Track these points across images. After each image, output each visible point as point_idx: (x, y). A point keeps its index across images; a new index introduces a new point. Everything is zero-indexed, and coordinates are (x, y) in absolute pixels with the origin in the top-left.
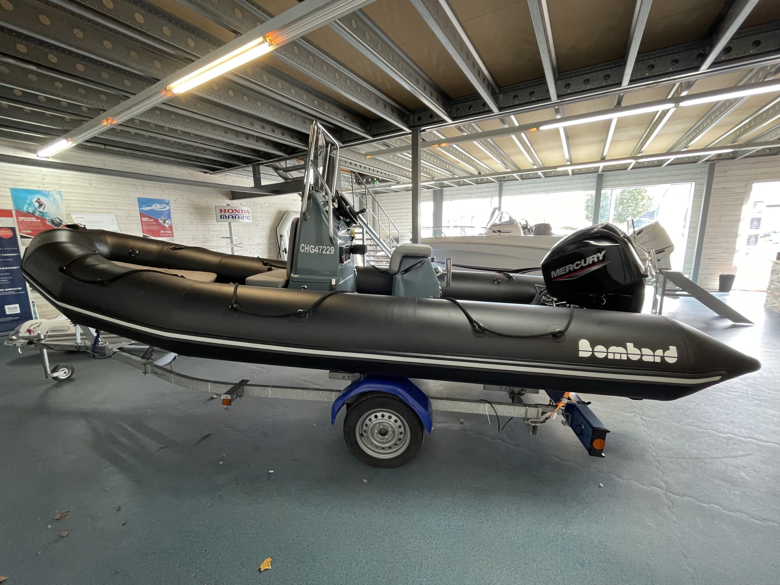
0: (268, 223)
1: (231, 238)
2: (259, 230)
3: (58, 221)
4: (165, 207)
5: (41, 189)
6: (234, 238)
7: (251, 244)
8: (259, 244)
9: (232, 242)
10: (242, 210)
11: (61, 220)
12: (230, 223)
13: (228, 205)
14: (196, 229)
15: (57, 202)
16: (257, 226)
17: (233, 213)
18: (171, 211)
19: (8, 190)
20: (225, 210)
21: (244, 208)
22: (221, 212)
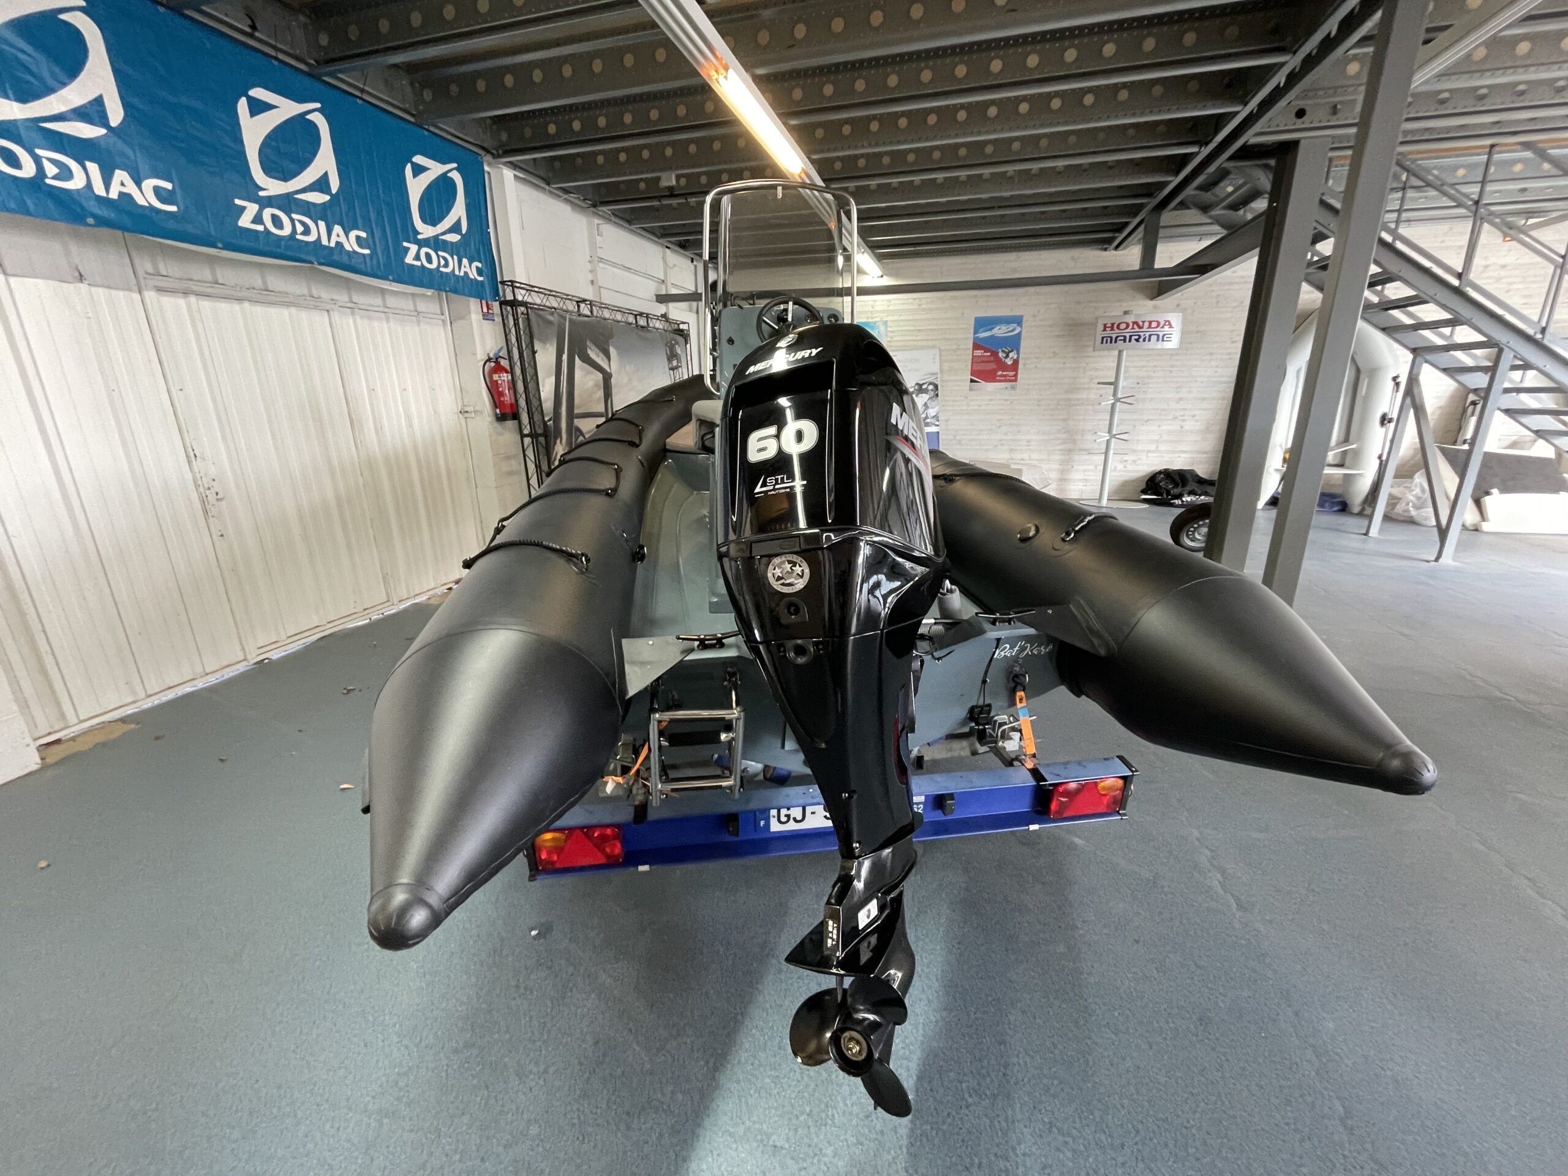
1: (1115, 384)
4: (1014, 330)
6: (1122, 383)
9: (1115, 394)
12: (1120, 352)
13: (1126, 313)
17: (1129, 330)
18: (1024, 334)
20: (1113, 325)
21: (1161, 317)
22: (1105, 330)
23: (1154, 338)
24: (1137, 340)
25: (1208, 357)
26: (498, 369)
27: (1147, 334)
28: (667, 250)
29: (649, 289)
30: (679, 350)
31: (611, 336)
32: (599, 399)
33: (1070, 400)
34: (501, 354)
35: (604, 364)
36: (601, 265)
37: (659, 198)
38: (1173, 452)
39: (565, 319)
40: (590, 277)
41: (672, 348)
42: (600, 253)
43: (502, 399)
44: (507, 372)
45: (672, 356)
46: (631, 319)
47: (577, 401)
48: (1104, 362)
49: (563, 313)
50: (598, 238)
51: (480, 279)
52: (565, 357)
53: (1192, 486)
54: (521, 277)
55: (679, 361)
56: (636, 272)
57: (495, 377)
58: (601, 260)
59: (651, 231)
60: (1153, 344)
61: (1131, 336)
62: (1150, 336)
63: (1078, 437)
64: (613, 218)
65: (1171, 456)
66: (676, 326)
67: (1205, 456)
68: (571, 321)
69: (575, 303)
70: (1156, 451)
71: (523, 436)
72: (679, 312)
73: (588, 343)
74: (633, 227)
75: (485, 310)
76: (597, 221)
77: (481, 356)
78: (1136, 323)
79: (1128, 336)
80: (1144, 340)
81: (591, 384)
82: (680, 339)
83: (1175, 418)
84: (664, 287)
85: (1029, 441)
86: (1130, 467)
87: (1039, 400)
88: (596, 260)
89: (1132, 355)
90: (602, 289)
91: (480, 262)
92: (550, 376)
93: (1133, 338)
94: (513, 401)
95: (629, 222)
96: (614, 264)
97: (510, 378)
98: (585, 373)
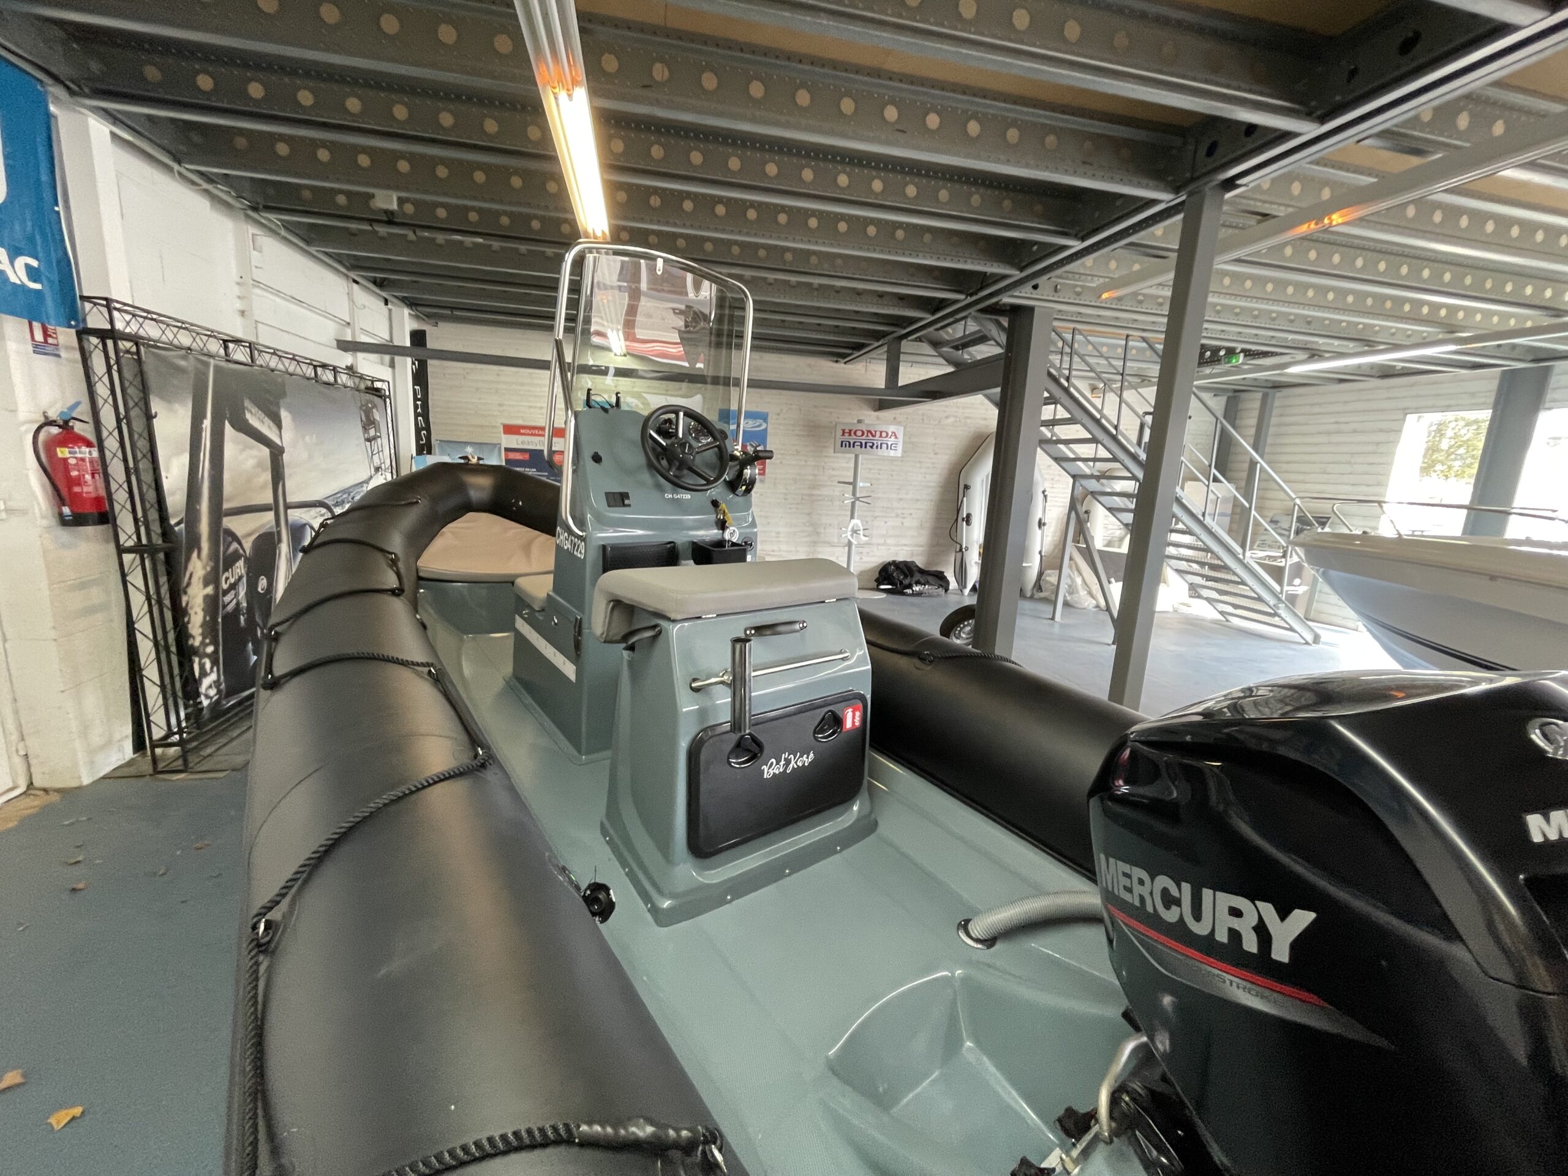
0: (946, 457)
1: (854, 484)
2: (923, 470)
4: (760, 426)
6: (860, 484)
7: (901, 499)
8: (918, 500)
9: (854, 494)
10: (881, 432)
12: (857, 457)
13: (859, 421)
14: (804, 463)
16: (920, 462)
17: (864, 437)
18: (769, 431)
20: (850, 431)
21: (891, 429)
22: (843, 435)
23: (884, 446)
24: (871, 447)
25: (918, 465)
26: (68, 436)
27: (879, 443)
28: (355, 286)
29: (329, 332)
30: (377, 415)
31: (283, 394)
32: (263, 487)
33: (812, 495)
34: (74, 415)
35: (272, 434)
36: (257, 291)
37: (371, 221)
38: (898, 545)
39: (207, 365)
40: (239, 305)
41: (368, 413)
42: (258, 275)
43: (77, 489)
44: (89, 444)
45: (369, 423)
46: (310, 372)
47: (227, 488)
48: (842, 463)
49: (205, 358)
50: (255, 253)
51: (37, 286)
52: (207, 423)
53: (917, 577)
54: (119, 292)
55: (377, 429)
56: (310, 308)
57: (62, 452)
58: (257, 283)
59: (338, 259)
60: (884, 452)
61: (866, 443)
62: (881, 444)
63: (822, 530)
64: (283, 232)
65: (897, 548)
66: (369, 384)
67: (922, 549)
68: (216, 367)
69: (221, 342)
70: (884, 544)
71: (121, 550)
72: (370, 366)
73: (247, 403)
74: (312, 250)
75: (39, 336)
76: (252, 230)
77: (28, 414)
78: (869, 432)
79: (863, 442)
80: (877, 447)
81: (251, 463)
82: (377, 400)
83: (897, 516)
84: (349, 331)
85: (778, 533)
86: (865, 559)
87: (786, 494)
88: (248, 283)
89: (866, 458)
90: (260, 326)
91: (37, 258)
92: (179, 453)
93: (868, 444)
94: (102, 493)
95: (308, 242)
96: (278, 293)
97: (95, 453)
98: (241, 447)
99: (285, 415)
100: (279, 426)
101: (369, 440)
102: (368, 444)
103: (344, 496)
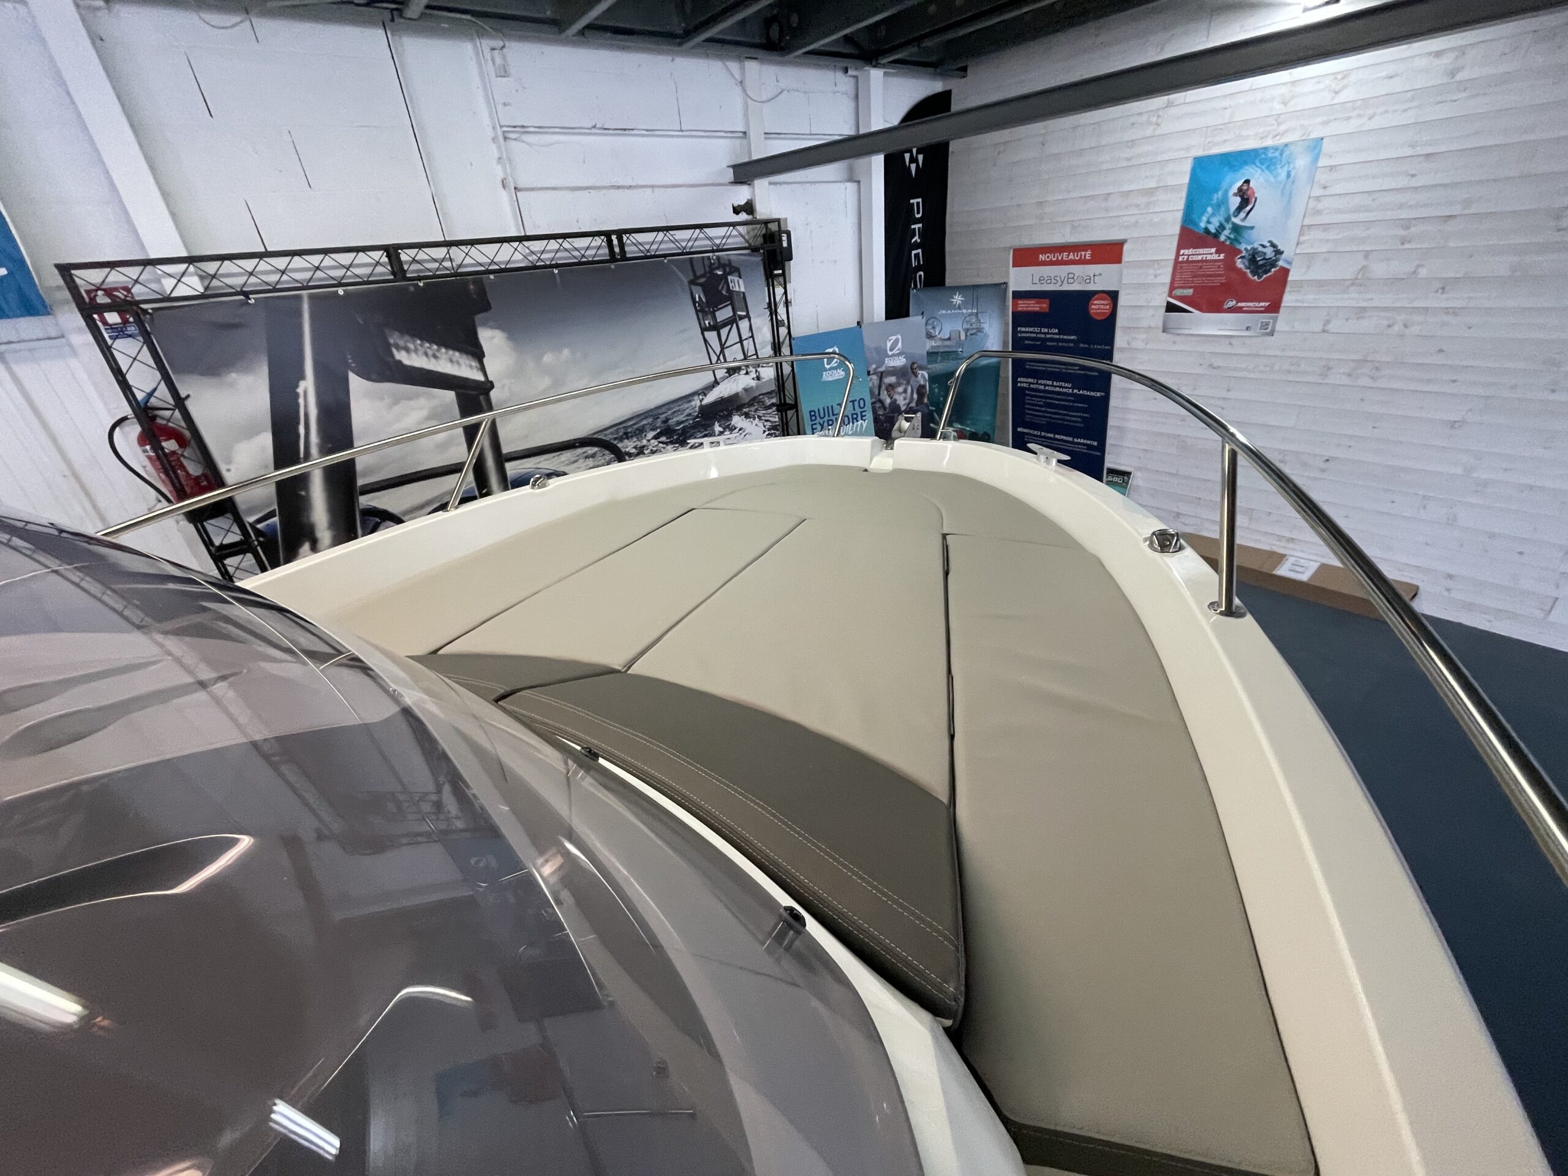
3: (1269, 252)
5: (1269, 142)
11: (1279, 252)
15: (1293, 182)
19: (1187, 167)
29: (716, 157)
30: (741, 285)
32: (447, 439)
35: (457, 369)
40: (500, 173)
41: (714, 287)
45: (715, 300)
50: (501, 81)
52: (306, 386)
73: (396, 339)
81: (411, 418)
84: (743, 146)
88: (499, 134)
96: (558, 130)
98: (388, 400)
99: (490, 338)
100: (477, 354)
101: (716, 327)
102: (711, 336)
103: (644, 422)
